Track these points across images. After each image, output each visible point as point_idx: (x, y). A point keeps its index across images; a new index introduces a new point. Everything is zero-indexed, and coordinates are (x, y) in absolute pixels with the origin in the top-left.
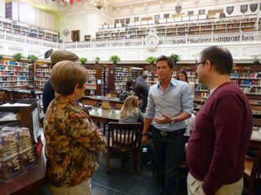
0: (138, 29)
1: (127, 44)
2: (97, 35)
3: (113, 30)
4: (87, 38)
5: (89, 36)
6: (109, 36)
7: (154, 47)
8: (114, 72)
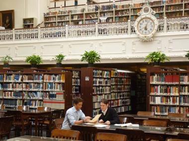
0: (116, 7)
1: (101, 32)
2: (46, 18)
3: (73, 9)
4: (28, 24)
5: (31, 20)
6: (67, 19)
7: (150, 35)
8: (92, 78)
